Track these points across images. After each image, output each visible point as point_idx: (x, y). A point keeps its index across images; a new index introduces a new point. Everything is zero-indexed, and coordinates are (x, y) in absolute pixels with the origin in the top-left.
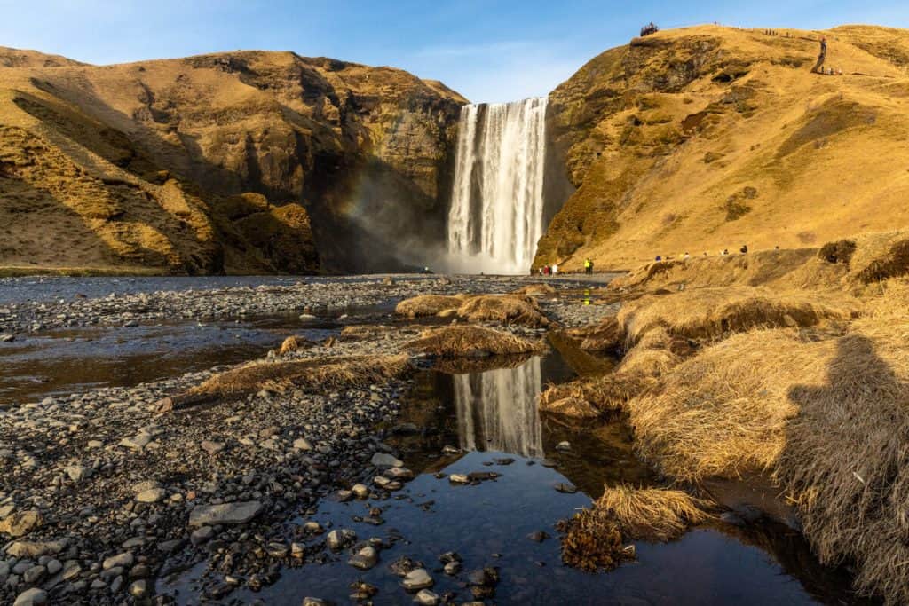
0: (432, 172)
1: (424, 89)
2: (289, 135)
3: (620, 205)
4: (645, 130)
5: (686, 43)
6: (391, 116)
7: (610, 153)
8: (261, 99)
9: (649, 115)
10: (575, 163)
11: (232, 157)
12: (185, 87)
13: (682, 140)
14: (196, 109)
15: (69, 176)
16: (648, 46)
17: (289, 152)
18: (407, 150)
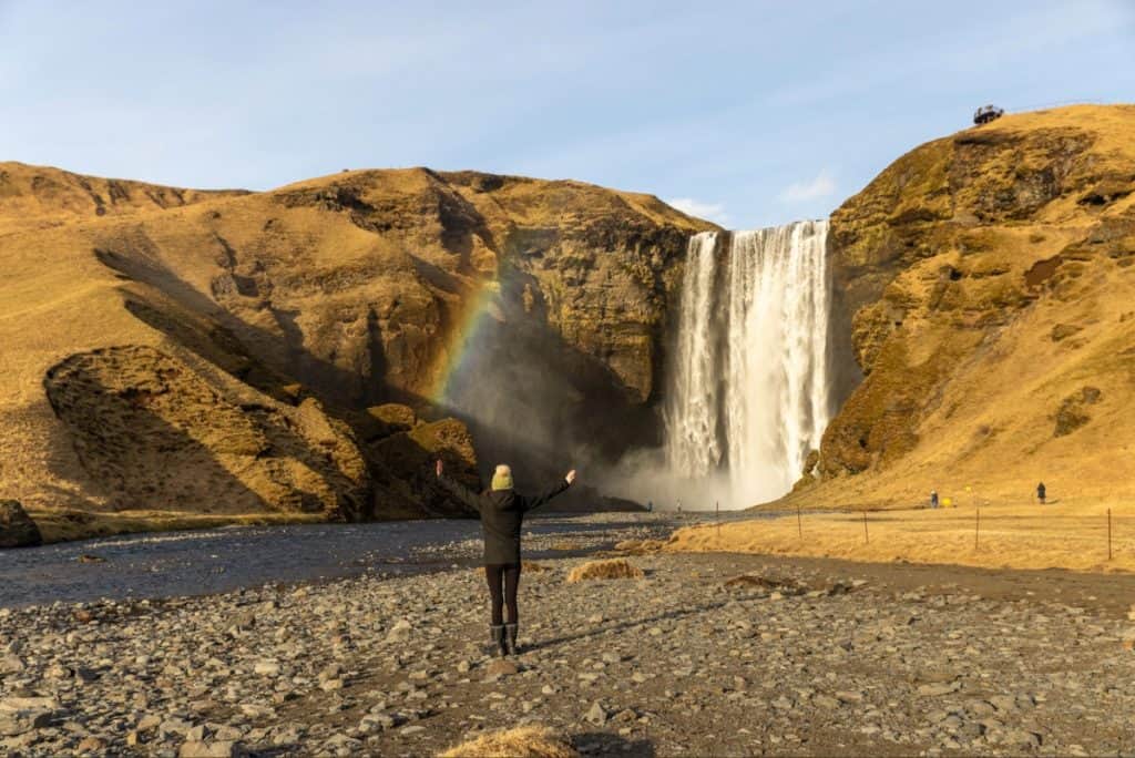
0: (643, 344)
1: (628, 215)
2: (429, 305)
3: (927, 405)
4: (969, 286)
5: (1041, 140)
6: (576, 261)
7: (916, 322)
8: (388, 253)
9: (975, 261)
10: (864, 336)
11: (349, 339)
12: (276, 237)
13: (1026, 302)
14: (294, 271)
15: (206, 403)
16: (983, 142)
17: (428, 330)
18: (603, 311)
